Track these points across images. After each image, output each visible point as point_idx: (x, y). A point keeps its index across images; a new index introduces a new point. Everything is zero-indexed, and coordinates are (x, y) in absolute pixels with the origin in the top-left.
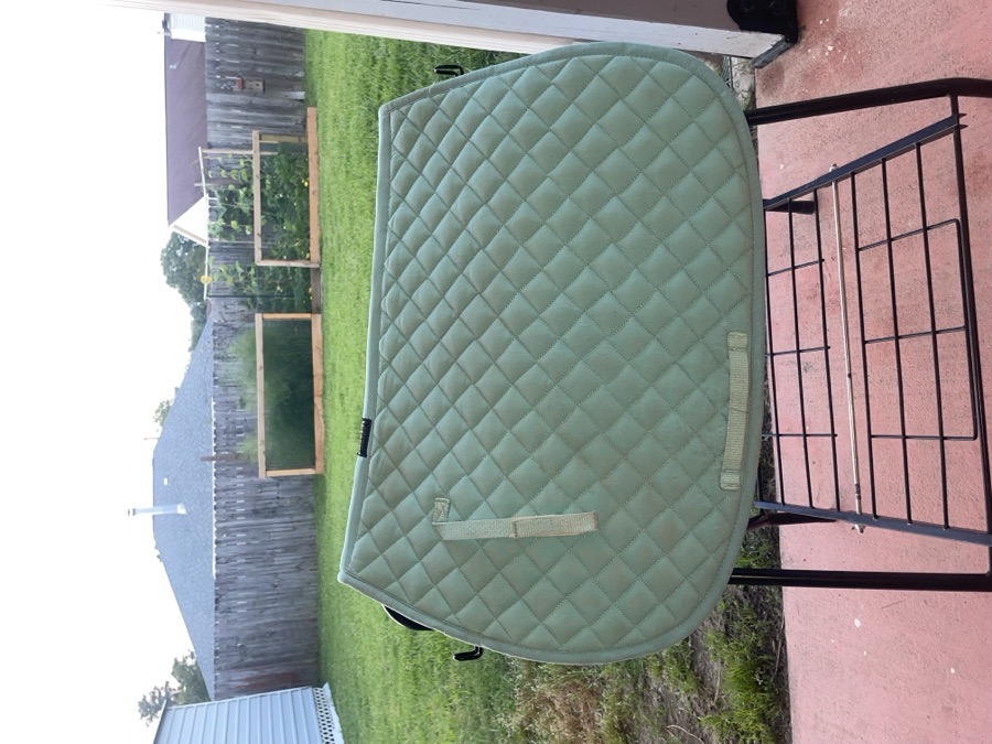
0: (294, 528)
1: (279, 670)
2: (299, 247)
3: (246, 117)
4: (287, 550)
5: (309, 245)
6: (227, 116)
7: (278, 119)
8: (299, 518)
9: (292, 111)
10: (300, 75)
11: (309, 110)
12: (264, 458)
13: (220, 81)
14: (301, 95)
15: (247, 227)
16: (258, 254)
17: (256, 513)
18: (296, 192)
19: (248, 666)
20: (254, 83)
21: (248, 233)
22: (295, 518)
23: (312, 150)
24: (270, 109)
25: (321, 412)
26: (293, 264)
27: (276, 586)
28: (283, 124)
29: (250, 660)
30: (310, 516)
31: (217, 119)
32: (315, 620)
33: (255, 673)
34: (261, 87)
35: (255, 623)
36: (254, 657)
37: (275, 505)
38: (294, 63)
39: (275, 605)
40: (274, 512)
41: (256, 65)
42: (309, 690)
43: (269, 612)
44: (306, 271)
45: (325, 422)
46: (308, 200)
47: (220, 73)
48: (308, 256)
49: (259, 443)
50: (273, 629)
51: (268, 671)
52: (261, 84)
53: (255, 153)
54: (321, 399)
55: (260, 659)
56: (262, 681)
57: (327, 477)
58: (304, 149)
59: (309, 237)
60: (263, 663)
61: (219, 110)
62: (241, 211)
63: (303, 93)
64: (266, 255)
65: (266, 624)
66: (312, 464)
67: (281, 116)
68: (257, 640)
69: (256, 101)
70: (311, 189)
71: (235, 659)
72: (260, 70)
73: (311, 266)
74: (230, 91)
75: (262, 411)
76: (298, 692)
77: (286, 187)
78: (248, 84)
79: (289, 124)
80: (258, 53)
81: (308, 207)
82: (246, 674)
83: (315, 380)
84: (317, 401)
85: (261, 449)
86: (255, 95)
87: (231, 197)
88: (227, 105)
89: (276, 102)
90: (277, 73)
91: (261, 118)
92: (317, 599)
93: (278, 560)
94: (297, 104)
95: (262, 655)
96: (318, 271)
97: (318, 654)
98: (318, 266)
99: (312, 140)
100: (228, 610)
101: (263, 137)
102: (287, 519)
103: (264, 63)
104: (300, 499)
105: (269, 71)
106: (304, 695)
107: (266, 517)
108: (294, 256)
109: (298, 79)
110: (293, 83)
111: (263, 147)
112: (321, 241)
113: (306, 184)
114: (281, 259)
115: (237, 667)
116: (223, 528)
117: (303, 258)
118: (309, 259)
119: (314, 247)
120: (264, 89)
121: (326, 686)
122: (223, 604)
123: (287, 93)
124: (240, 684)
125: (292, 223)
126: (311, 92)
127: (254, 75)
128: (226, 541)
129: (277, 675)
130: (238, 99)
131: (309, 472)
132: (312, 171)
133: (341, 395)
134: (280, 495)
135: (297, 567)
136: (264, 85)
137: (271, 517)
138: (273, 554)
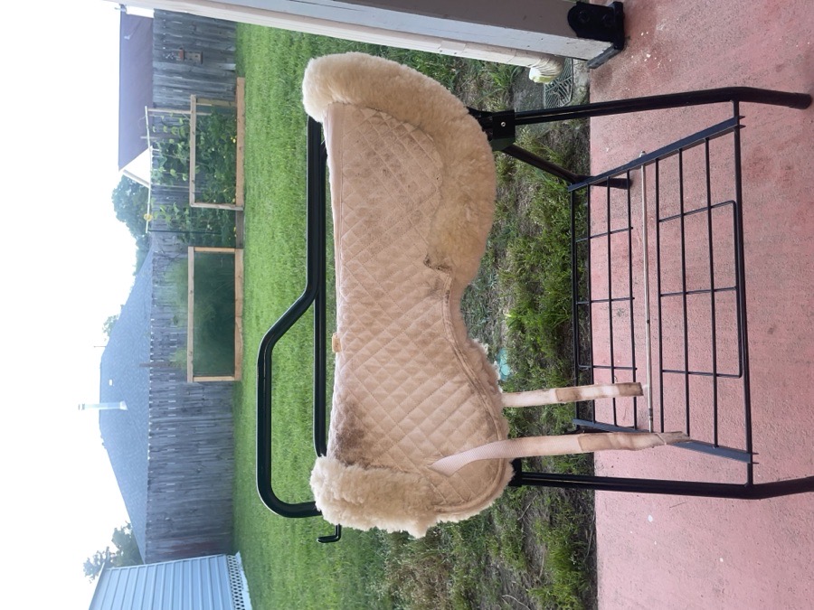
0: (216, 425)
1: (199, 540)
2: (227, 193)
3: (186, 83)
4: (210, 442)
5: (235, 192)
6: (169, 81)
7: (213, 86)
8: (220, 416)
9: (225, 79)
10: (233, 49)
11: (239, 80)
12: (192, 366)
13: (165, 52)
14: (232, 66)
15: (184, 175)
16: (192, 197)
17: (184, 411)
18: (226, 146)
19: (174, 536)
20: (194, 55)
21: (184, 179)
22: (217, 417)
23: (240, 113)
24: (207, 77)
25: (241, 330)
26: (221, 207)
27: (199, 472)
28: (217, 90)
29: (176, 531)
30: (229, 415)
31: (161, 83)
32: (230, 500)
33: (180, 542)
34: (199, 58)
35: (180, 501)
36: (178, 529)
37: (200, 405)
38: (228, 40)
39: (199, 487)
40: (199, 411)
41: (196, 40)
42: (224, 558)
43: (192, 492)
44: (232, 213)
45: (244, 339)
46: (235, 155)
47: (165, 45)
48: (234, 201)
49: (188, 353)
50: (195, 507)
51: (191, 541)
52: (199, 55)
53: (192, 114)
54: (240, 320)
55: (185, 531)
56: (186, 549)
57: (244, 384)
58: (234, 111)
59: (235, 185)
60: (186, 534)
61: (164, 76)
62: (179, 161)
63: (235, 65)
64: (198, 199)
65: (190, 503)
66: (232, 373)
67: (214, 83)
68: (182, 516)
69: (195, 69)
70: (238, 146)
71: (163, 531)
72: (198, 44)
73: (236, 209)
74: (172, 60)
75: (192, 328)
76: (215, 559)
77: (217, 143)
78: (188, 55)
79: (221, 90)
80: (198, 30)
81: (236, 160)
82: (173, 542)
83: (237, 303)
84: (238, 321)
85: (190, 359)
86: (194, 65)
87: (171, 149)
88: (170, 72)
89: (212, 71)
90: (213, 47)
91: (198, 84)
92: (233, 483)
93: (201, 451)
94: (229, 73)
95: (185, 528)
96: (242, 213)
97: (232, 528)
98: (242, 209)
99: (240, 104)
100: (158, 490)
101: (199, 100)
102: (210, 417)
103: (202, 39)
104: (221, 400)
105: (206, 46)
106: (219, 561)
107: (193, 415)
108: (222, 200)
109: (231, 53)
110: (226, 56)
111: (199, 109)
112: (245, 189)
113: (234, 141)
114: (211, 202)
115: (165, 537)
116: (157, 423)
117: (229, 202)
118: (235, 203)
119: (239, 193)
120: (202, 60)
121: (238, 554)
122: (154, 486)
123: (220, 64)
124: (166, 551)
125: (221, 173)
126: (240, 64)
127: (193, 48)
128: (158, 434)
129: (198, 544)
130: (180, 67)
131: (229, 379)
132: (240, 130)
133: (257, 317)
134: (204, 397)
135: (217, 457)
136: (202, 56)
137: (198, 415)
138: (197, 445)
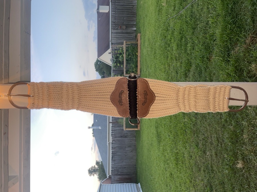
0: (131, 141)
1: (127, 177)
2: (135, 71)
3: (121, 36)
4: (130, 146)
6: (116, 36)
7: (129, 36)
8: (132, 139)
9: (132, 33)
10: (135, 23)
11: (139, 35)
12: (125, 125)
13: (115, 27)
14: (135, 29)
15: (122, 65)
16: (125, 73)
17: (121, 137)
18: (135, 56)
19: (119, 175)
20: (124, 27)
21: (122, 67)
23: (139, 45)
24: (127, 33)
27: (126, 156)
29: (119, 173)
30: (135, 138)
31: (114, 36)
32: (136, 165)
33: (121, 177)
34: (125, 28)
35: (121, 164)
36: (121, 173)
37: (126, 135)
38: (133, 20)
39: (126, 160)
42: (135, 184)
43: (124, 162)
47: (115, 25)
48: (137, 73)
49: (124, 121)
50: (125, 166)
51: (124, 177)
52: (125, 27)
53: (124, 46)
56: (123, 179)
58: (137, 44)
59: (137, 68)
60: (123, 175)
61: (115, 34)
62: (119, 61)
64: (127, 73)
66: (137, 127)
68: (121, 169)
69: (124, 31)
71: (116, 173)
72: (125, 23)
73: (138, 76)
74: (116, 29)
76: (132, 184)
77: (131, 55)
78: (122, 27)
79: (132, 37)
80: (124, 19)
81: (137, 60)
82: (119, 177)
85: (124, 123)
87: (117, 58)
88: (117, 33)
89: (129, 31)
90: (129, 23)
91: (125, 36)
92: (137, 160)
93: (127, 149)
94: (134, 31)
95: (123, 172)
97: (136, 174)
99: (139, 42)
100: (115, 160)
101: (127, 42)
102: (129, 139)
103: (126, 21)
104: (132, 134)
105: (127, 23)
109: (134, 25)
111: (126, 45)
112: (141, 69)
113: (137, 54)
115: (116, 175)
116: (114, 140)
119: (139, 71)
120: (126, 28)
121: (139, 184)
122: (113, 159)
123: (131, 29)
124: (117, 179)
125: (133, 64)
128: (114, 143)
130: (119, 31)
131: (136, 129)
132: (139, 50)
134: (127, 133)
135: (131, 151)
136: (126, 27)
137: (125, 138)
138: (125, 147)
